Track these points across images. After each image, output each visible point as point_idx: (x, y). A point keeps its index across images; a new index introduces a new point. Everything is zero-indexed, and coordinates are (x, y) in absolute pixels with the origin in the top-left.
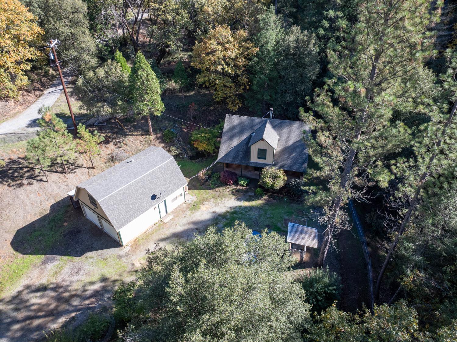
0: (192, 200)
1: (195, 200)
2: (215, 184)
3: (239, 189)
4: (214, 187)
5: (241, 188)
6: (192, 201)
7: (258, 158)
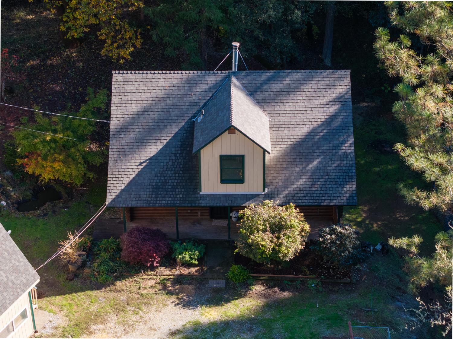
0: (55, 324)
1: (64, 324)
2: (111, 271)
3: (181, 275)
4: (111, 279)
5: (185, 271)
6: (56, 328)
7: (223, 181)
